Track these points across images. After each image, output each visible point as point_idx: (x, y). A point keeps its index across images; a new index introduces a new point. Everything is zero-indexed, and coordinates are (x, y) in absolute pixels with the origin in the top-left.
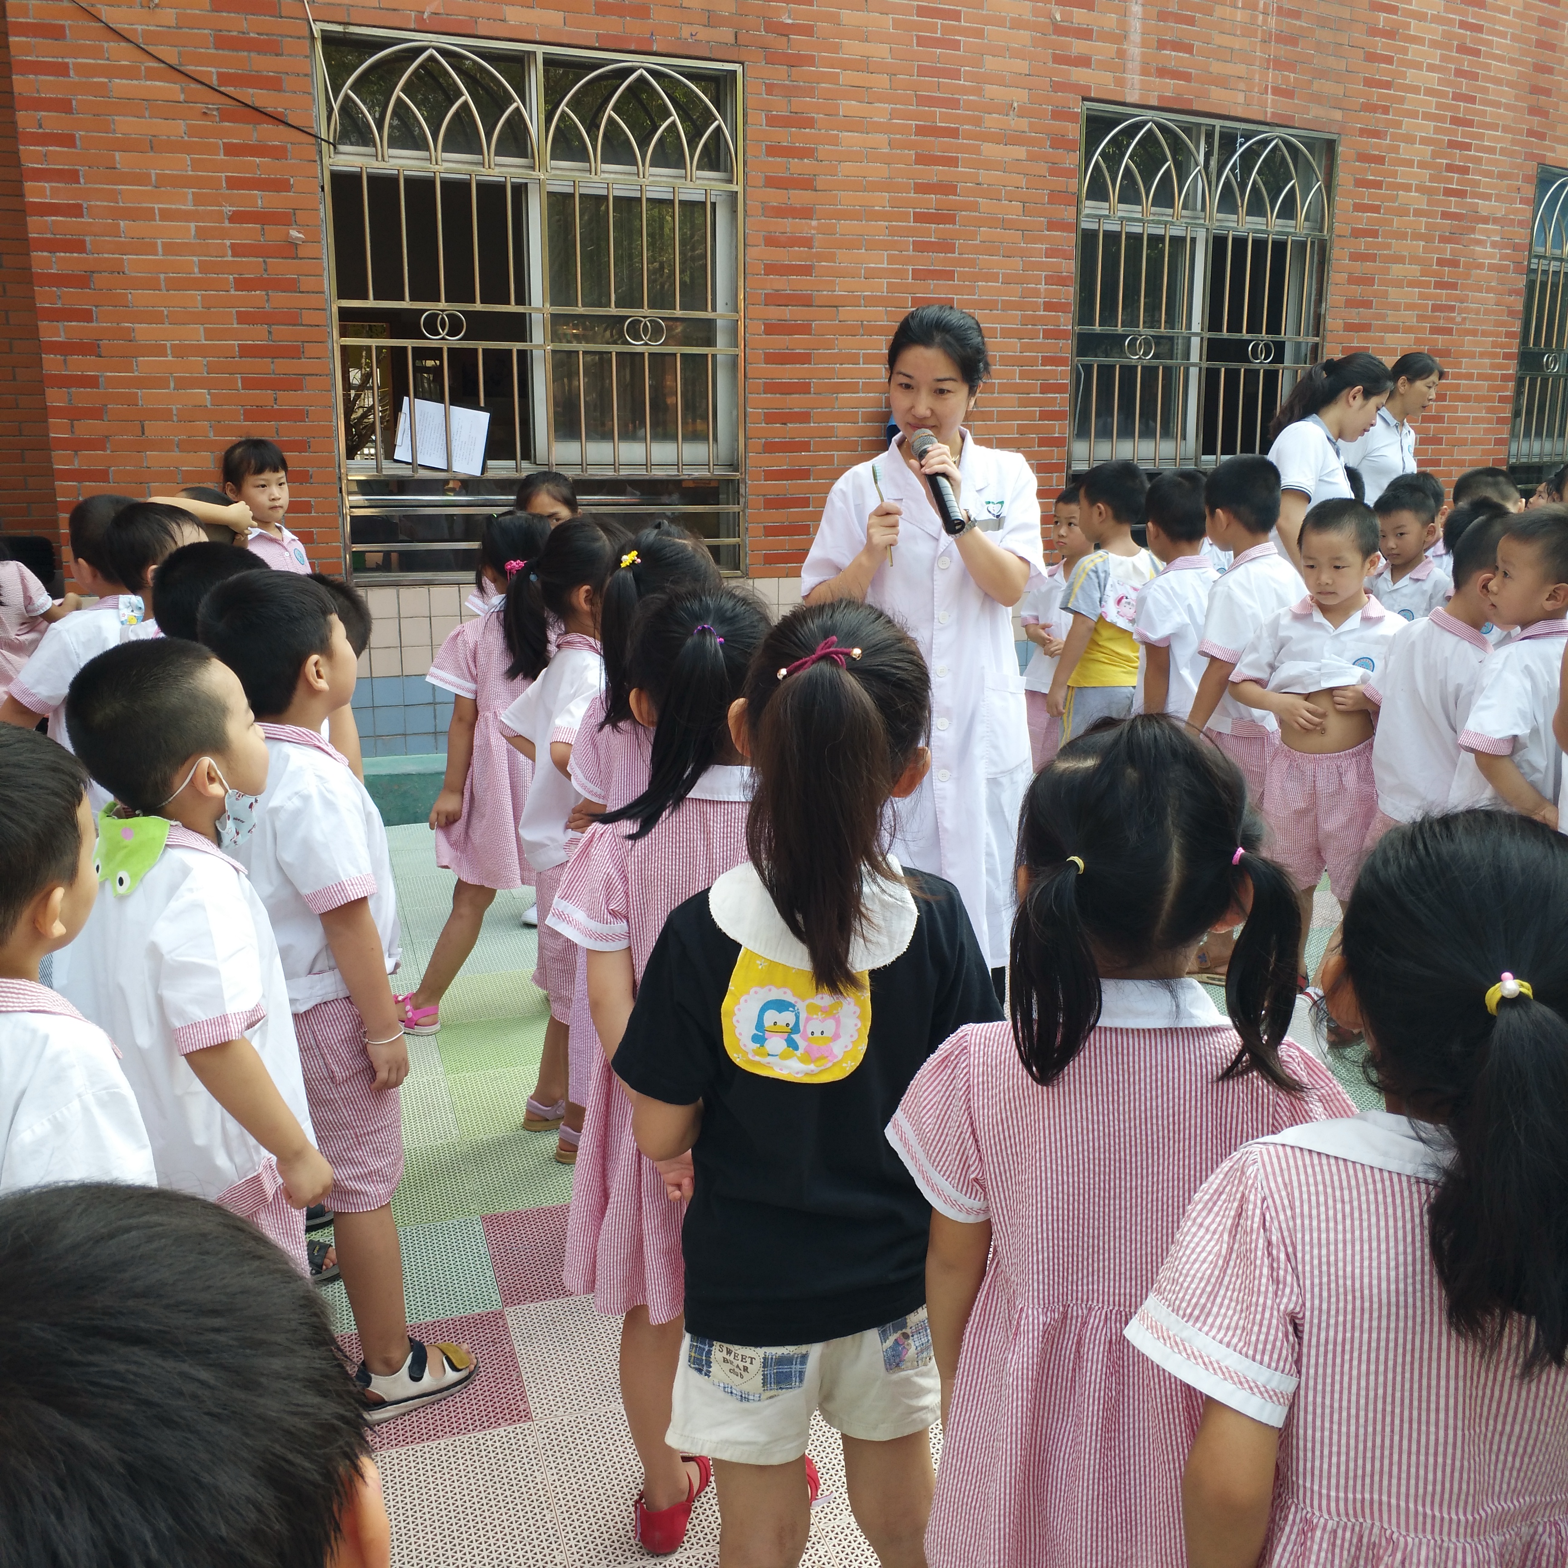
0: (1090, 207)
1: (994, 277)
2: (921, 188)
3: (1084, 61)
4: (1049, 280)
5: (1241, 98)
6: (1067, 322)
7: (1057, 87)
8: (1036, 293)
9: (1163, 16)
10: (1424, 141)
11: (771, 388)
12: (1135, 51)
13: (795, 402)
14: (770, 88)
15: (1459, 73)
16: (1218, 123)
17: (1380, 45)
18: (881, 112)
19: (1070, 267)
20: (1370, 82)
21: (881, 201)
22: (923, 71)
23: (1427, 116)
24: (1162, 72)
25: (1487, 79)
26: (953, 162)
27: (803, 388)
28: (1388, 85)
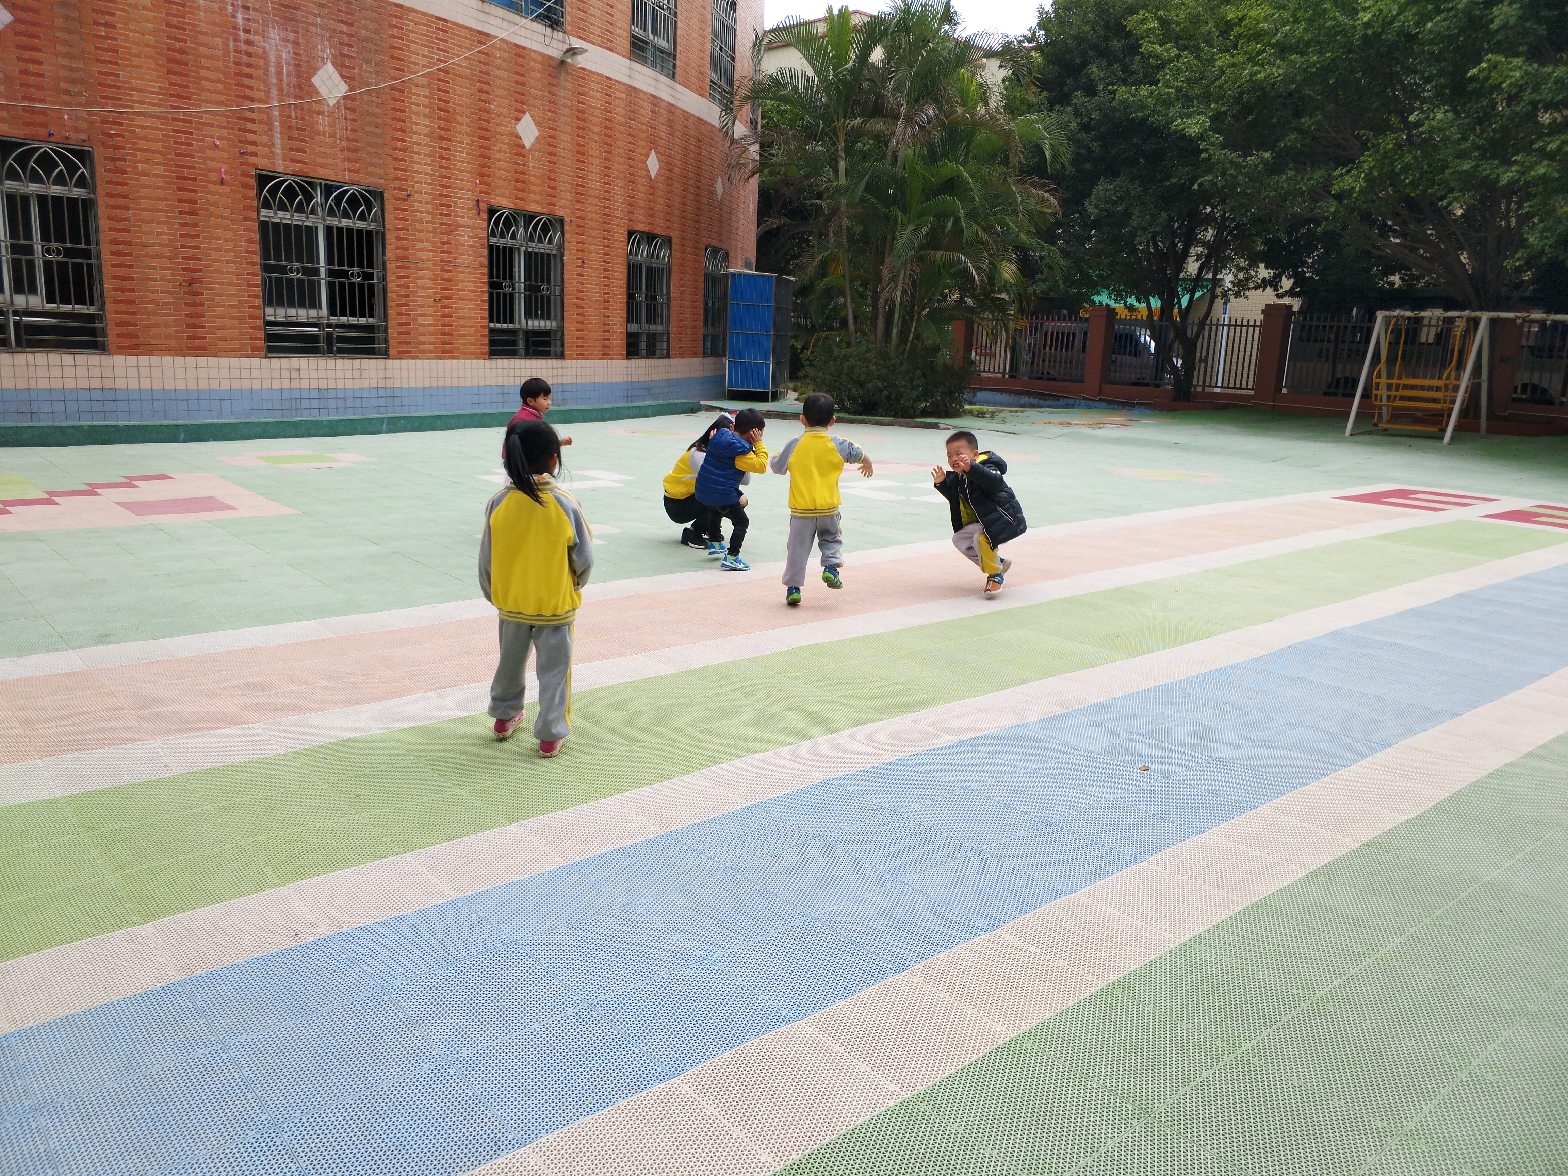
0: (264, 212)
1: (220, 239)
2: (180, 201)
3: (256, 155)
4: (246, 241)
5: (333, 172)
6: (257, 259)
7: (242, 164)
8: (241, 246)
9: (290, 138)
10: (426, 193)
11: (114, 277)
12: (278, 151)
13: (127, 284)
14: (106, 158)
15: (441, 167)
16: (323, 182)
17: (399, 155)
18: (160, 170)
19: (256, 236)
20: (396, 169)
21: (162, 205)
22: (177, 154)
23: (426, 184)
24: (293, 161)
25: (455, 170)
26: (195, 191)
27: (132, 278)
28: (406, 171)
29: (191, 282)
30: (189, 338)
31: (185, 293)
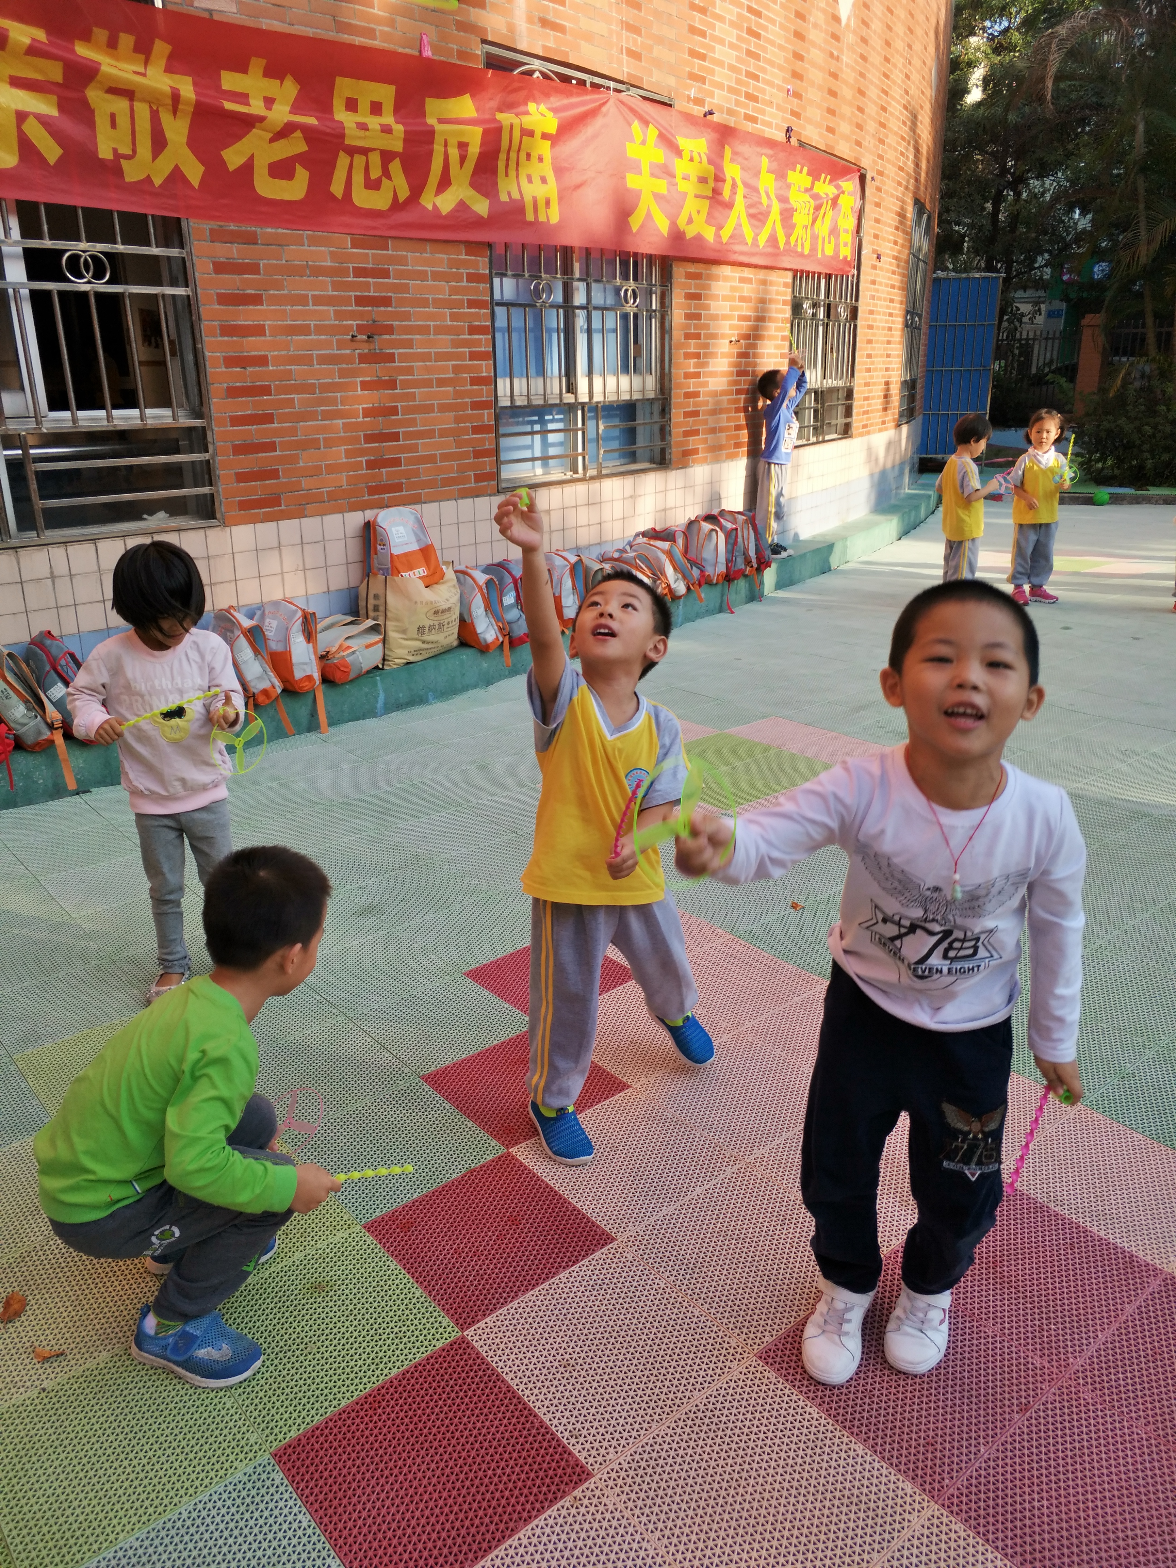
3: (483, 5)
5: (605, 56)
7: (460, 26)
13: (251, 345)
15: (749, 53)
16: (588, 78)
17: (698, 19)
20: (692, 53)
24: (544, 23)
25: (765, 60)
27: (258, 330)
28: (704, 58)
29: (372, 332)
30: (371, 465)
31: (363, 358)
